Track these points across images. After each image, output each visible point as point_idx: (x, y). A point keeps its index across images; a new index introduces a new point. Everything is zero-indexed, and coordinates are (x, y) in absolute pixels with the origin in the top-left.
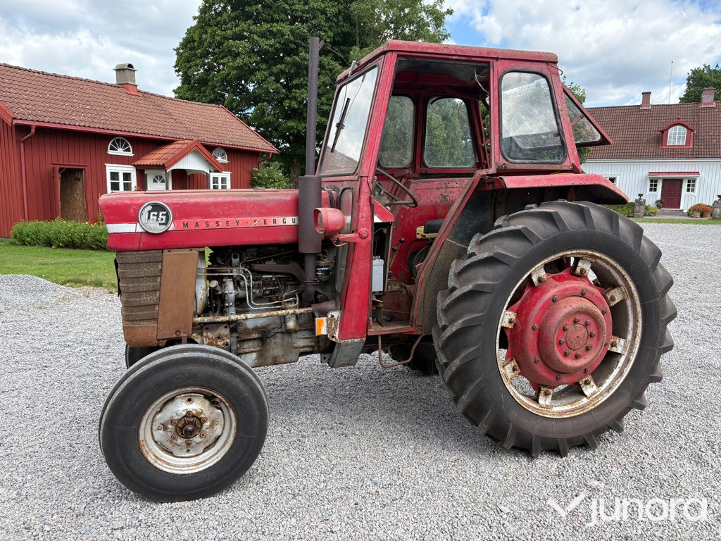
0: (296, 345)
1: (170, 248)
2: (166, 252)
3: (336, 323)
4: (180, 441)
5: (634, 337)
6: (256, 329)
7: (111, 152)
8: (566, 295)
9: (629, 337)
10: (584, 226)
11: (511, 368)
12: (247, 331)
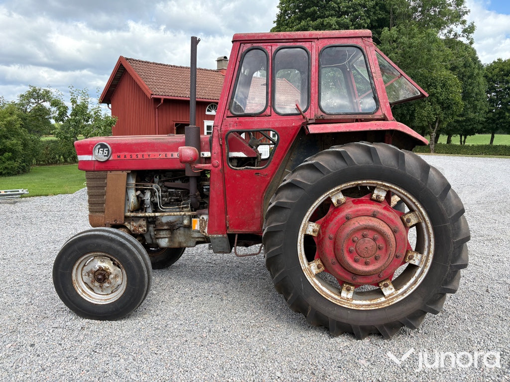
0: (193, 236)
1: (111, 171)
2: (109, 173)
3: (205, 223)
4: (97, 284)
5: (429, 253)
6: (168, 223)
7: (207, 113)
8: (358, 215)
9: (425, 253)
10: (371, 162)
11: (316, 266)
12: (162, 224)
